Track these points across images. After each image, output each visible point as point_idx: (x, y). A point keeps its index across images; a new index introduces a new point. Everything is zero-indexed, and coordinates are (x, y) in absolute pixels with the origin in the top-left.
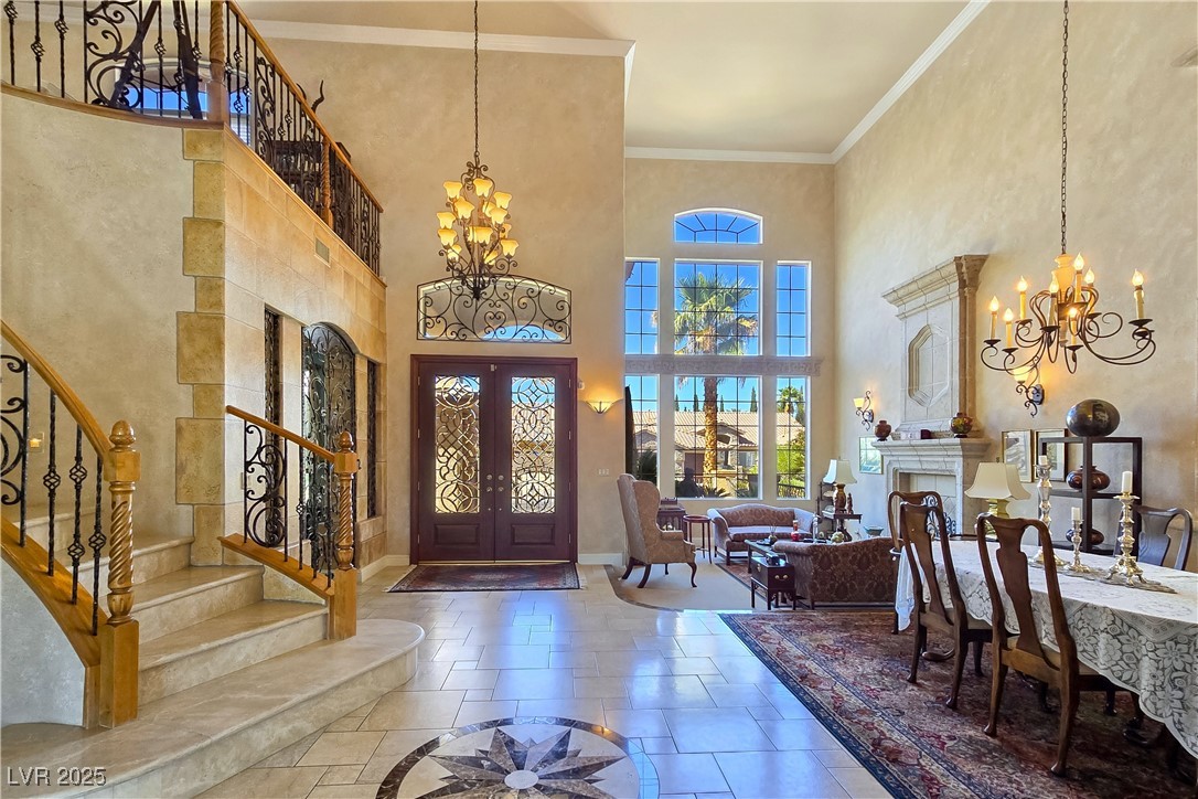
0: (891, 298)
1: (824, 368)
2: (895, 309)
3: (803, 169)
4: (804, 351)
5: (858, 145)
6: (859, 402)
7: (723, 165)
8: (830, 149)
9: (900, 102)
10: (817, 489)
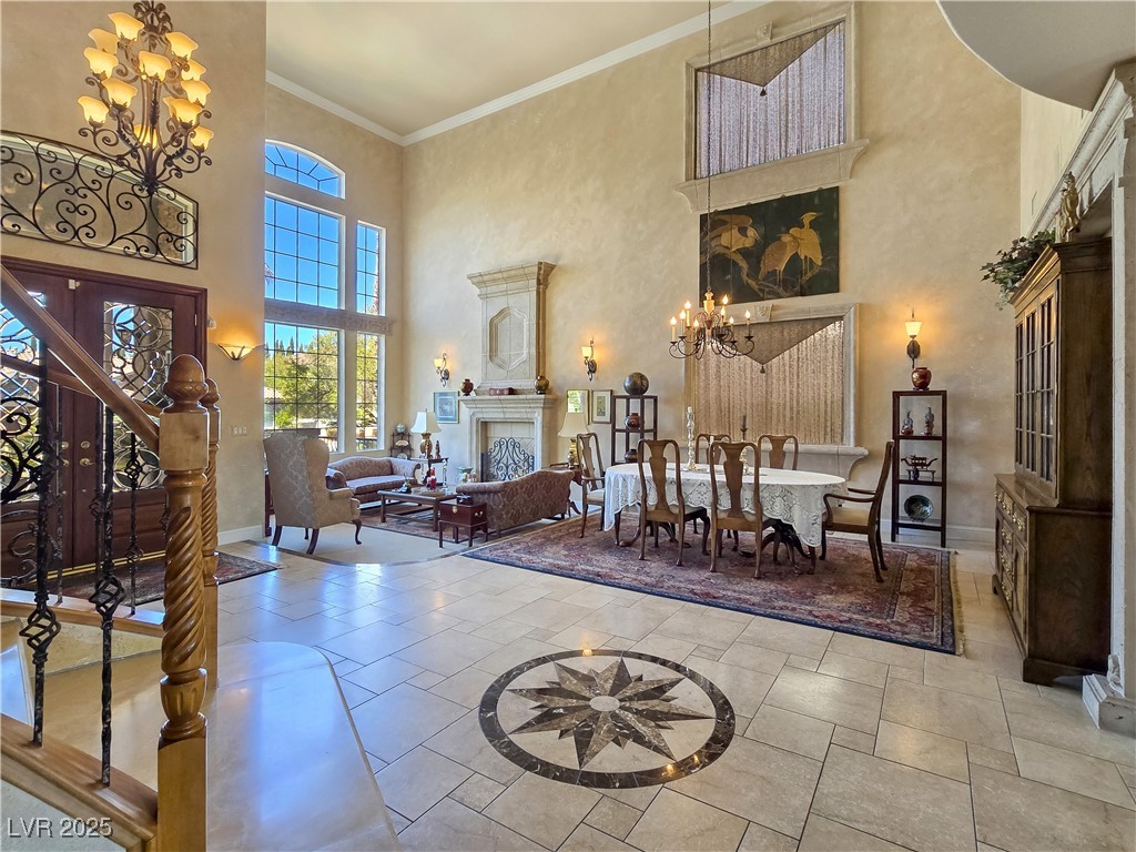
0: (475, 280)
1: (396, 328)
2: (477, 291)
3: (381, 141)
5: (431, 141)
6: (439, 363)
7: (309, 106)
8: (403, 132)
9: (476, 124)
10: (389, 437)
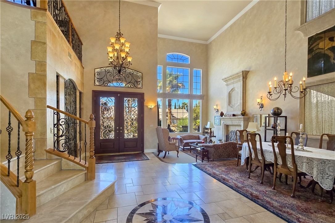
0: (224, 80)
1: (205, 98)
2: (225, 83)
3: (200, 45)
4: (199, 93)
5: (214, 40)
6: (215, 107)
7: (180, 41)
8: (207, 40)
9: (227, 29)
10: (203, 129)
